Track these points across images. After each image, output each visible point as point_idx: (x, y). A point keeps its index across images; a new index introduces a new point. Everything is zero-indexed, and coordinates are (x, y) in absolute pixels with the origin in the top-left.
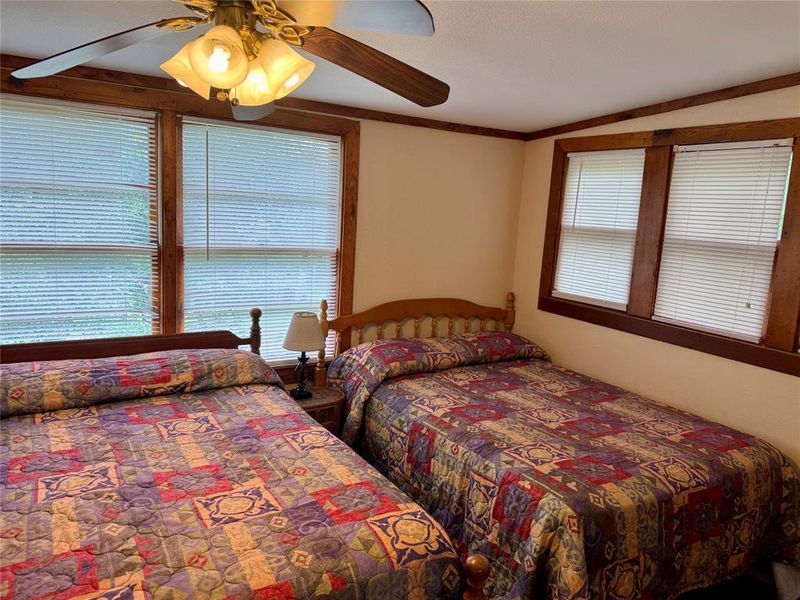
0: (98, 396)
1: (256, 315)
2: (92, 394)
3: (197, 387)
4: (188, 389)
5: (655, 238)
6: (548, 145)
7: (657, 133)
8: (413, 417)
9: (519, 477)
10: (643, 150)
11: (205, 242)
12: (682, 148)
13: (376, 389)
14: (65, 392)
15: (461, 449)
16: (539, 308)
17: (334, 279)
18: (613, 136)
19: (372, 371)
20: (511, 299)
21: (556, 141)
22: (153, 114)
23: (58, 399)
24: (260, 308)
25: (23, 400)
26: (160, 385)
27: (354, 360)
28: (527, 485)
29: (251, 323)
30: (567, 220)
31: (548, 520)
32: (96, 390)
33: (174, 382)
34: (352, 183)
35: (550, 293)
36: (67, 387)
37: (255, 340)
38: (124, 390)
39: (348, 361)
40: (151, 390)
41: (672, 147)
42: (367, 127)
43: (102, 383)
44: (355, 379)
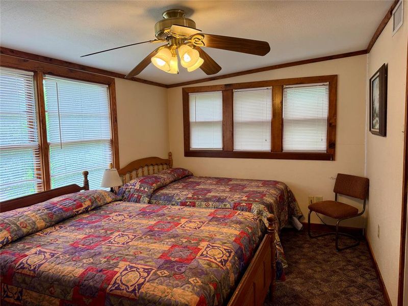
0: (58, 219)
1: (86, 174)
2: (55, 218)
3: (93, 207)
4: (89, 209)
5: (230, 123)
6: (180, 89)
7: (226, 85)
8: (180, 200)
9: (239, 204)
10: (221, 92)
11: (60, 139)
12: (236, 90)
13: (151, 196)
14: (44, 220)
15: (210, 203)
16: (185, 156)
17: (111, 153)
18: (208, 86)
19: (146, 190)
20: (170, 155)
21: (183, 88)
22: (32, 74)
23: (43, 224)
24: (87, 170)
25: (28, 227)
26: (80, 209)
27: (131, 188)
28: (244, 204)
29: (84, 178)
30: (192, 119)
31: (257, 211)
32: (57, 216)
33: (85, 206)
34: (115, 107)
35: (189, 149)
36: (44, 217)
37: (86, 187)
38: (68, 214)
39: (127, 190)
40: (78, 212)
41: (232, 90)
42: (118, 81)
43: (57, 212)
44: (136, 196)
